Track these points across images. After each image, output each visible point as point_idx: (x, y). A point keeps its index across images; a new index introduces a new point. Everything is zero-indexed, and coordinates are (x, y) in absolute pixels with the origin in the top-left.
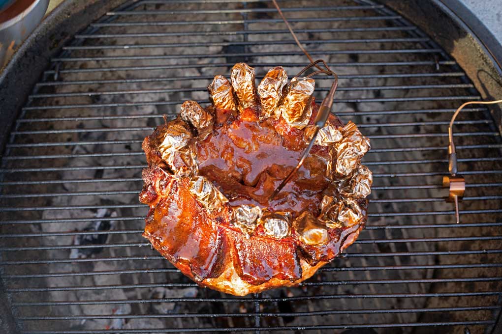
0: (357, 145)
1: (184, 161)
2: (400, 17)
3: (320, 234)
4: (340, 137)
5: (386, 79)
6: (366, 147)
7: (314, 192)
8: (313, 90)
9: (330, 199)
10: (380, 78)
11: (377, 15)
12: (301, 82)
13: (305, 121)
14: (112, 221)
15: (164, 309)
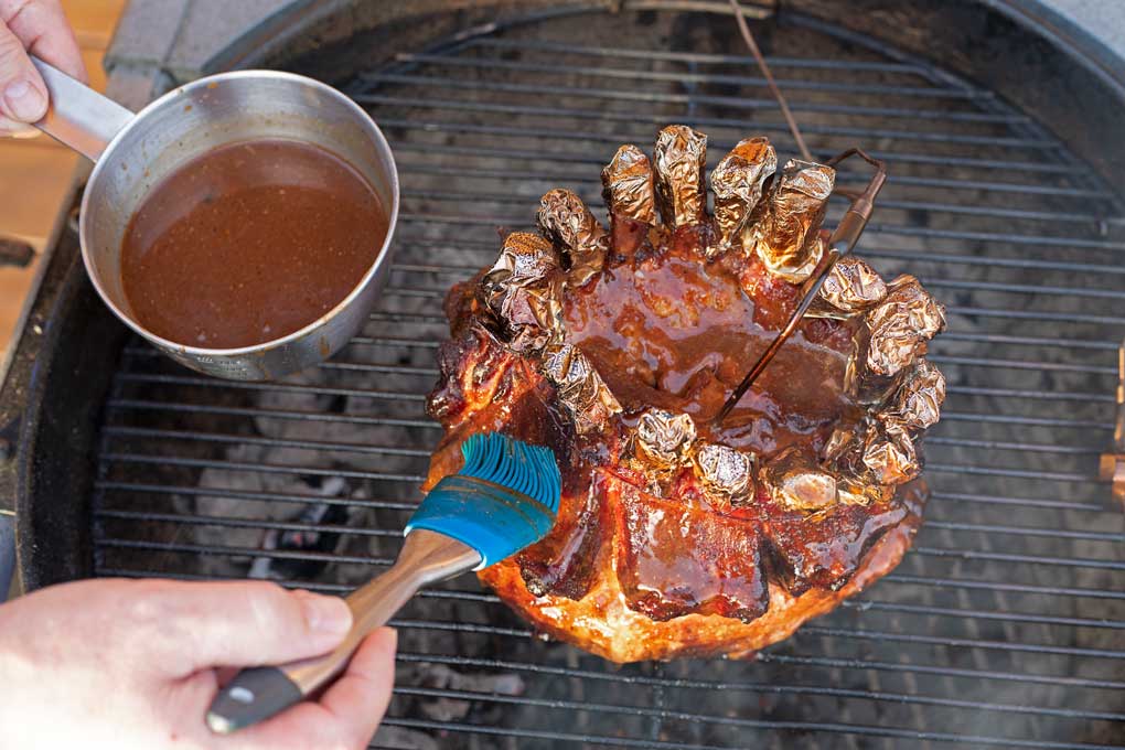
0: (918, 311)
1: (534, 312)
2: (1027, 120)
3: (820, 485)
4: (880, 291)
5: (987, 267)
6: (935, 318)
7: (813, 422)
8: (830, 190)
9: (846, 436)
10: (973, 265)
11: (979, 111)
12: (805, 171)
13: (806, 268)
14: (354, 507)
15: (444, 714)
